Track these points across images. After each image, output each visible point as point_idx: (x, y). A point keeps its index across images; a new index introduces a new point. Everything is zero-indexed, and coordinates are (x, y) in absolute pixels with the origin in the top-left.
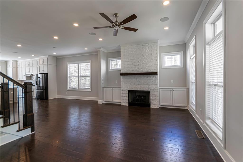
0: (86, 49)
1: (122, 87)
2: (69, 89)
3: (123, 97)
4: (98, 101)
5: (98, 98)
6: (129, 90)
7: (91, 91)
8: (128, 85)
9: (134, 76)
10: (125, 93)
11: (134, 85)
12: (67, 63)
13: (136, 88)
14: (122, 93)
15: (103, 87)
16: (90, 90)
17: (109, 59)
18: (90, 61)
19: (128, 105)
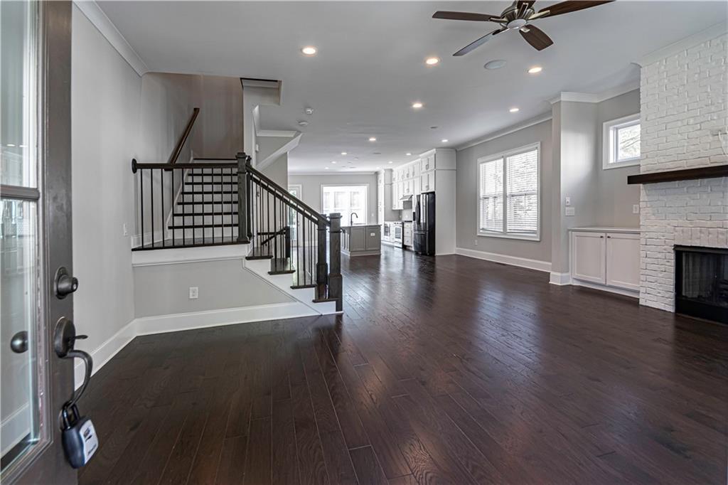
0: (514, 110)
1: (642, 229)
2: (480, 233)
3: (648, 272)
4: (549, 273)
5: (550, 264)
6: (676, 244)
7: (538, 240)
8: (675, 223)
9: (706, 180)
10: (659, 255)
11: (709, 224)
12: (479, 160)
13: (720, 236)
14: (643, 253)
15: (569, 230)
16: (537, 237)
17: (604, 124)
18: (539, 145)
19: (671, 309)
